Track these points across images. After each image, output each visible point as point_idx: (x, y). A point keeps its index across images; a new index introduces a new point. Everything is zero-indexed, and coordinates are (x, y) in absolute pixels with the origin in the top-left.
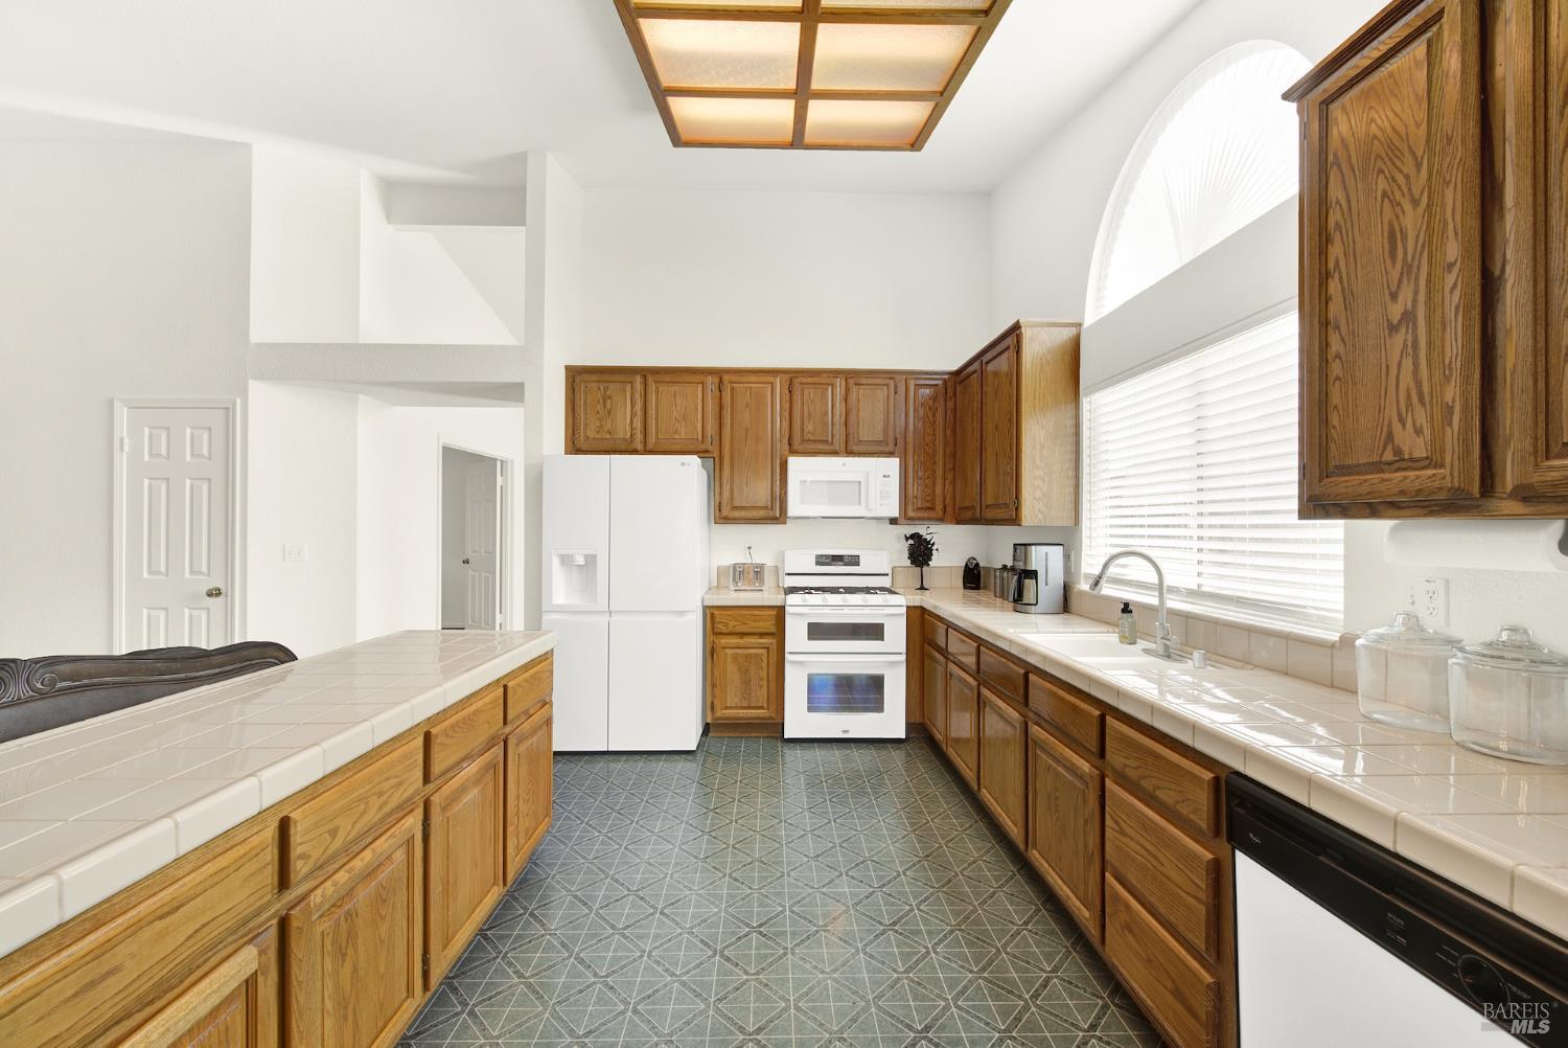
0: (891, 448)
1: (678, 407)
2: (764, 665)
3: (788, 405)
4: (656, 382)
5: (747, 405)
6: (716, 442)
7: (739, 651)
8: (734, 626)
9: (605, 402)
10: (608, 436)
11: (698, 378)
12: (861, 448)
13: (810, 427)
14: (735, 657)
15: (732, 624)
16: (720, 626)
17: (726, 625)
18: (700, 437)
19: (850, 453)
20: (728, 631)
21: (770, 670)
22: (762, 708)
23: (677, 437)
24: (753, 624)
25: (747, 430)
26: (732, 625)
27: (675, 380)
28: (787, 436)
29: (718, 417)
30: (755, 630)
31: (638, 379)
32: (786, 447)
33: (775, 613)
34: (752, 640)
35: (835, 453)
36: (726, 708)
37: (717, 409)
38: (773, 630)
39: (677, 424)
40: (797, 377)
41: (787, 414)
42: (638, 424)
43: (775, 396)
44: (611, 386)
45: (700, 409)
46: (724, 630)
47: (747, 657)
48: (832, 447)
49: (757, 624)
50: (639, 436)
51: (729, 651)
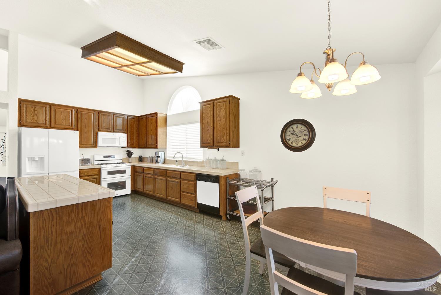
0: (124, 131)
1: (63, 116)
4: (54, 108)
5: (86, 118)
6: (76, 126)
9: (34, 112)
10: (36, 122)
11: (69, 109)
12: (117, 131)
13: (104, 125)
15: (86, 173)
16: (82, 174)
17: (84, 174)
18: (70, 125)
25: (85, 124)
28: (97, 127)
29: (76, 120)
30: (92, 174)
31: (48, 106)
32: (97, 129)
33: (98, 170)
34: (92, 177)
35: (111, 132)
37: (76, 118)
38: (98, 174)
39: (62, 120)
40: (100, 113)
41: (97, 121)
42: (48, 119)
43: (94, 117)
44: (37, 107)
45: (70, 117)
48: (110, 130)
50: (48, 123)
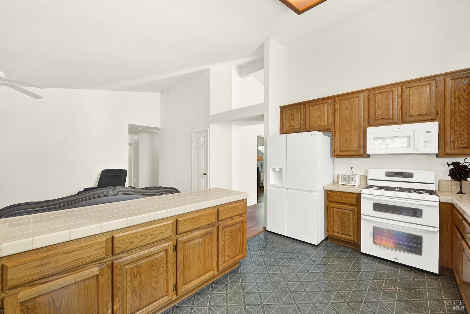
1: (317, 113)
2: (351, 218)
3: (367, 105)
4: (309, 106)
5: (347, 108)
6: (333, 125)
7: (339, 210)
8: (337, 199)
9: (291, 117)
10: (293, 128)
11: (325, 101)
12: (411, 119)
13: (379, 113)
14: (337, 212)
16: (331, 198)
17: (333, 198)
18: (326, 124)
19: (403, 122)
20: (334, 201)
21: (354, 220)
22: (349, 236)
23: (317, 125)
24: (345, 199)
25: (347, 119)
26: (336, 199)
27: (316, 104)
28: (367, 118)
29: (333, 115)
30: (346, 202)
31: (303, 106)
32: (366, 124)
33: (356, 196)
34: (346, 207)
35: (395, 123)
36: (334, 232)
37: (334, 112)
38: (355, 203)
39: (317, 120)
40: (372, 92)
41: (367, 109)
42: (303, 122)
43: (360, 102)
44: (294, 110)
45: (326, 113)
46: (332, 200)
47: (343, 213)
48: (392, 120)
49: (348, 200)
50: (303, 127)
51: (335, 209)
